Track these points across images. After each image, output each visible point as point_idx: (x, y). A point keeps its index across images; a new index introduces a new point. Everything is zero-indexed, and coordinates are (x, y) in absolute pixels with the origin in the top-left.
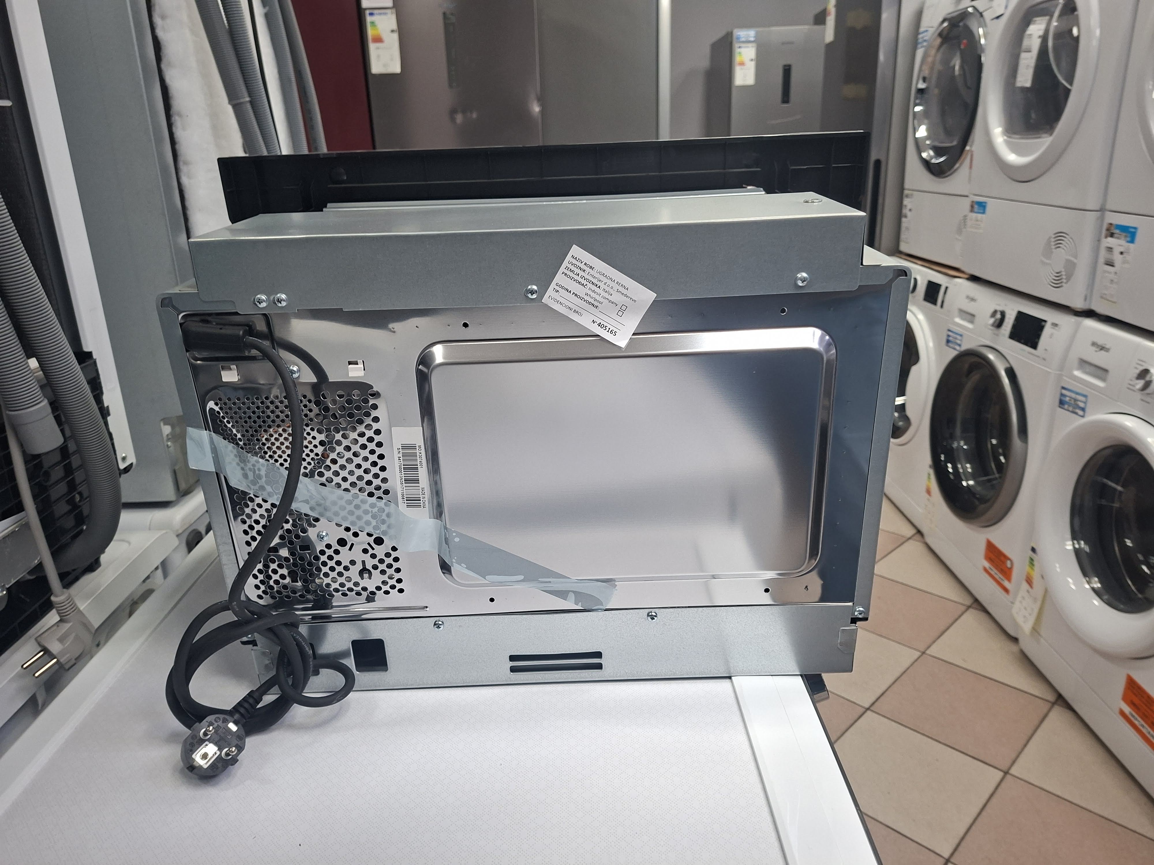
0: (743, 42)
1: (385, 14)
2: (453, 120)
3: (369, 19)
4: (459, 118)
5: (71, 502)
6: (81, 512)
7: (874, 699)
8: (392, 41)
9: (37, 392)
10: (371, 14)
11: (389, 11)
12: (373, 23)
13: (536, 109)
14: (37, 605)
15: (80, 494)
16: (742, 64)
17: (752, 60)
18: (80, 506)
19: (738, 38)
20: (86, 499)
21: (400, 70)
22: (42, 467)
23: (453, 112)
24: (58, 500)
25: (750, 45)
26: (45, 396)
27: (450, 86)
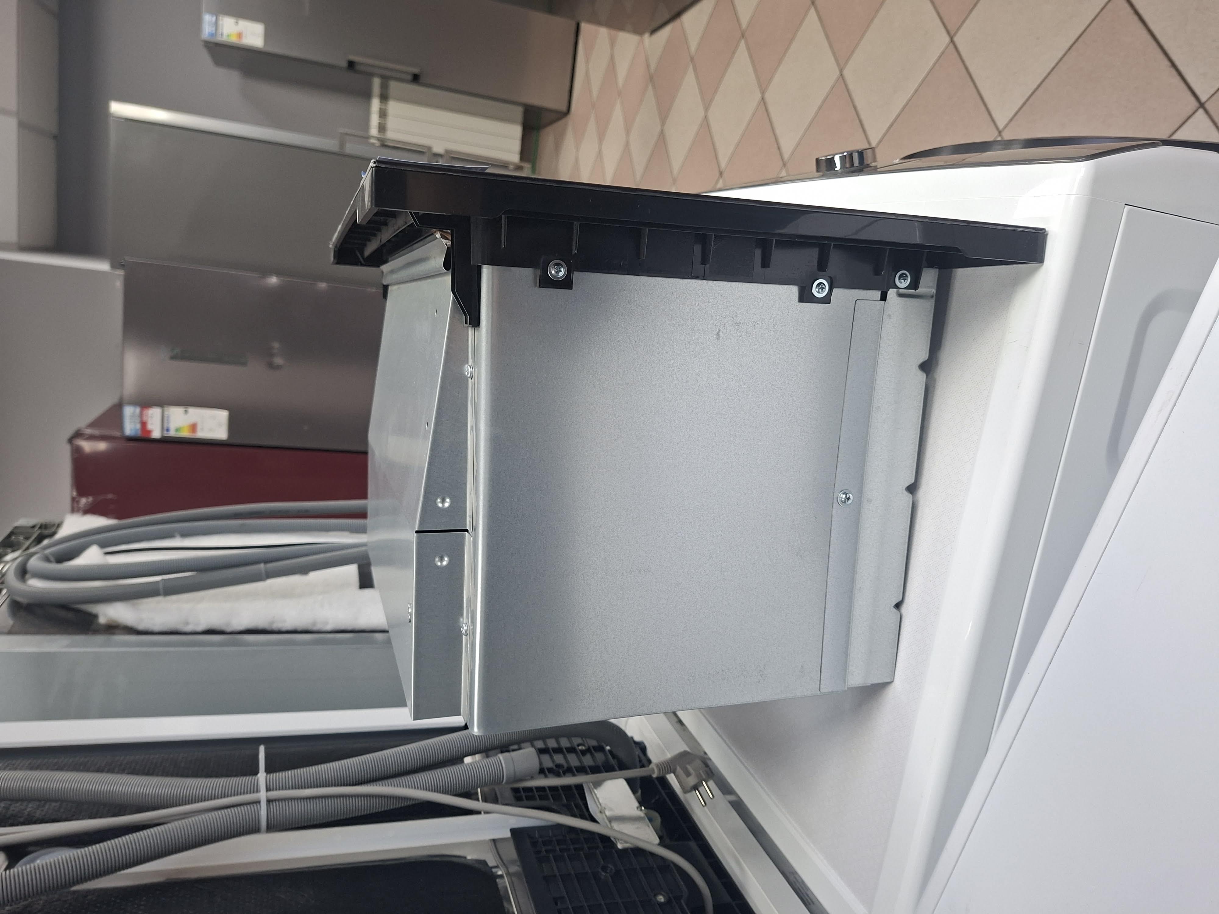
0: (216, 29)
1: (168, 417)
2: (278, 367)
3: (172, 433)
4: (278, 361)
5: (583, 753)
6: (594, 747)
7: (943, 30)
8: (196, 414)
9: (492, 760)
10: (168, 430)
11: (166, 413)
12: (177, 430)
13: (273, 280)
14: (663, 792)
15: (579, 745)
16: (240, 35)
17: (237, 22)
18: (589, 746)
19: (212, 35)
20: (584, 742)
21: (227, 411)
22: (552, 768)
23: (271, 366)
24: (580, 761)
25: (220, 22)
26: (496, 755)
27: (244, 364)
